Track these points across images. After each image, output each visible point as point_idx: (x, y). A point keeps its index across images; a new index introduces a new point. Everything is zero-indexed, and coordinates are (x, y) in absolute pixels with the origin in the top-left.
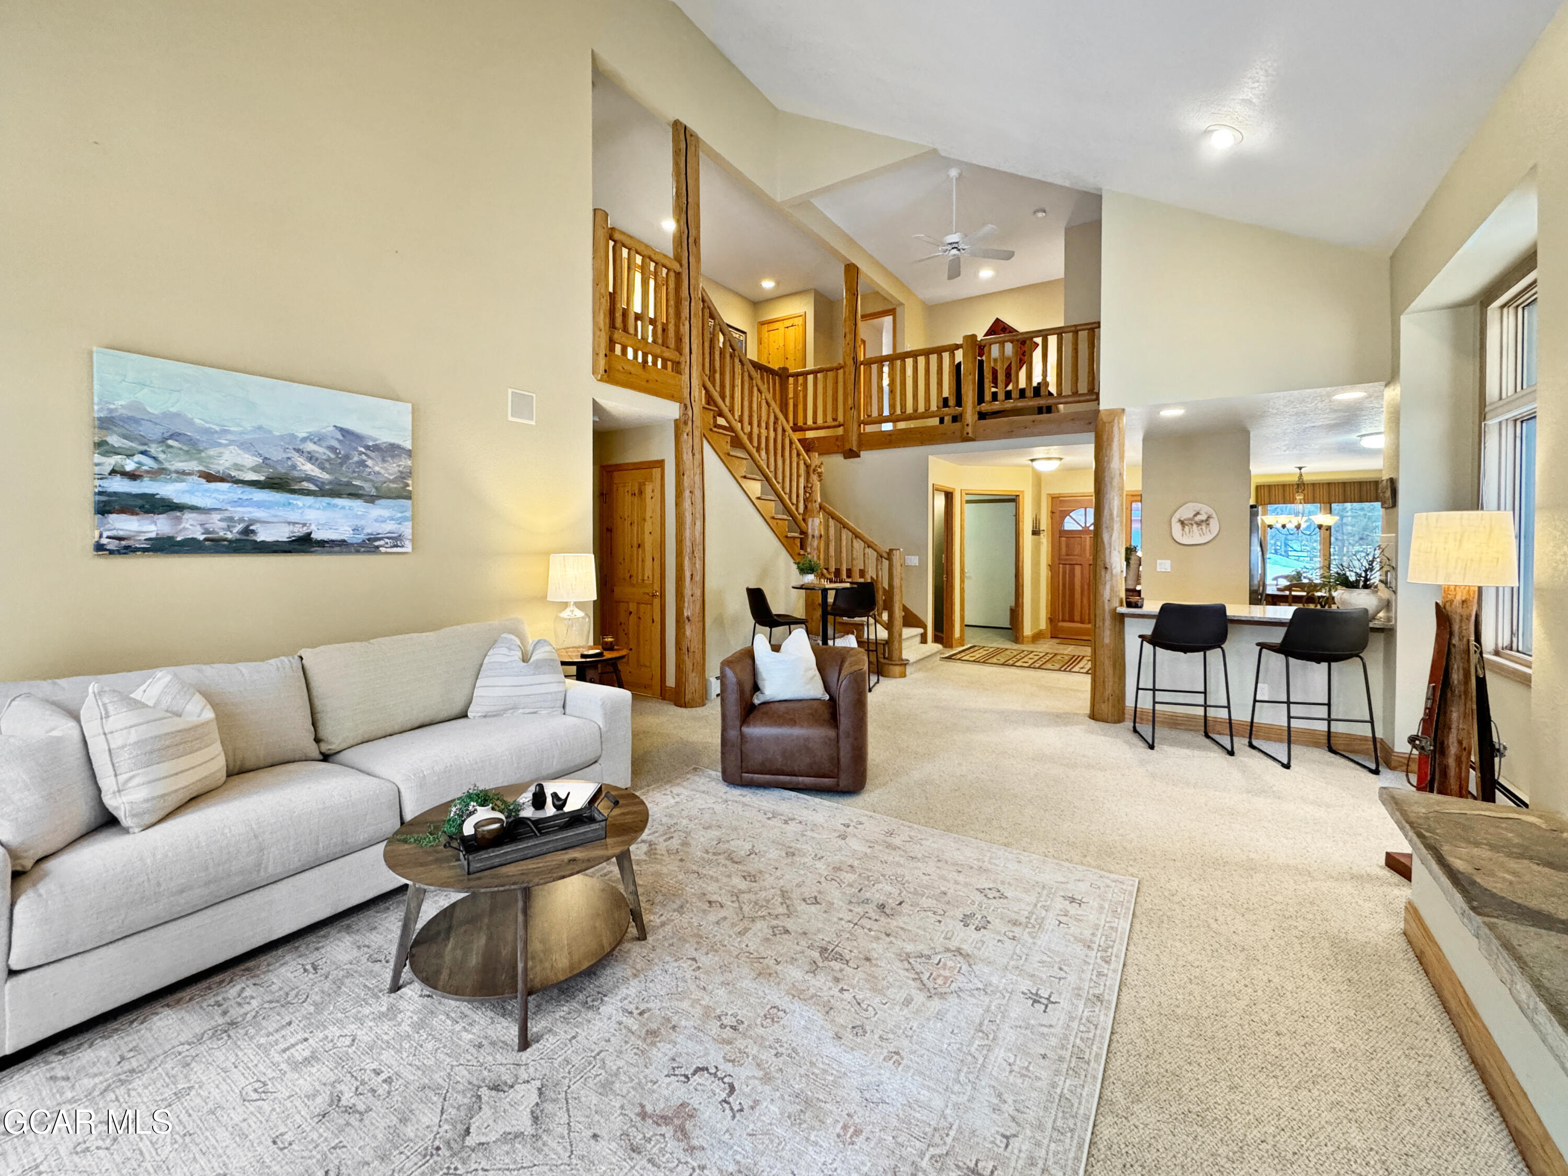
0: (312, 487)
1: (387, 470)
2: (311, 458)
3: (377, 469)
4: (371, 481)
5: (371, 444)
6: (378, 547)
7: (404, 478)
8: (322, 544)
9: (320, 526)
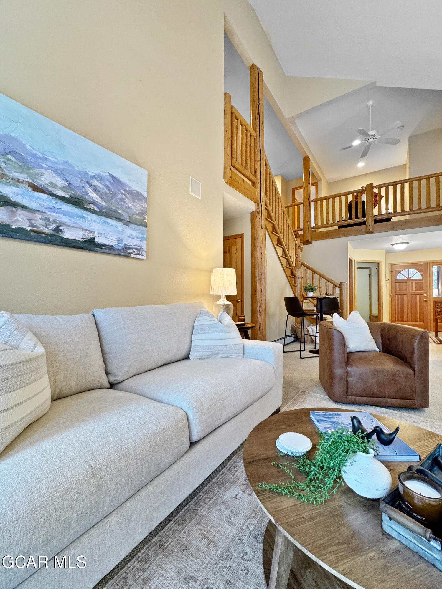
0: (96, 209)
1: (135, 207)
2: (95, 190)
3: (130, 205)
4: (127, 212)
5: (127, 189)
6: (130, 253)
7: (143, 214)
8: (101, 246)
9: (101, 234)
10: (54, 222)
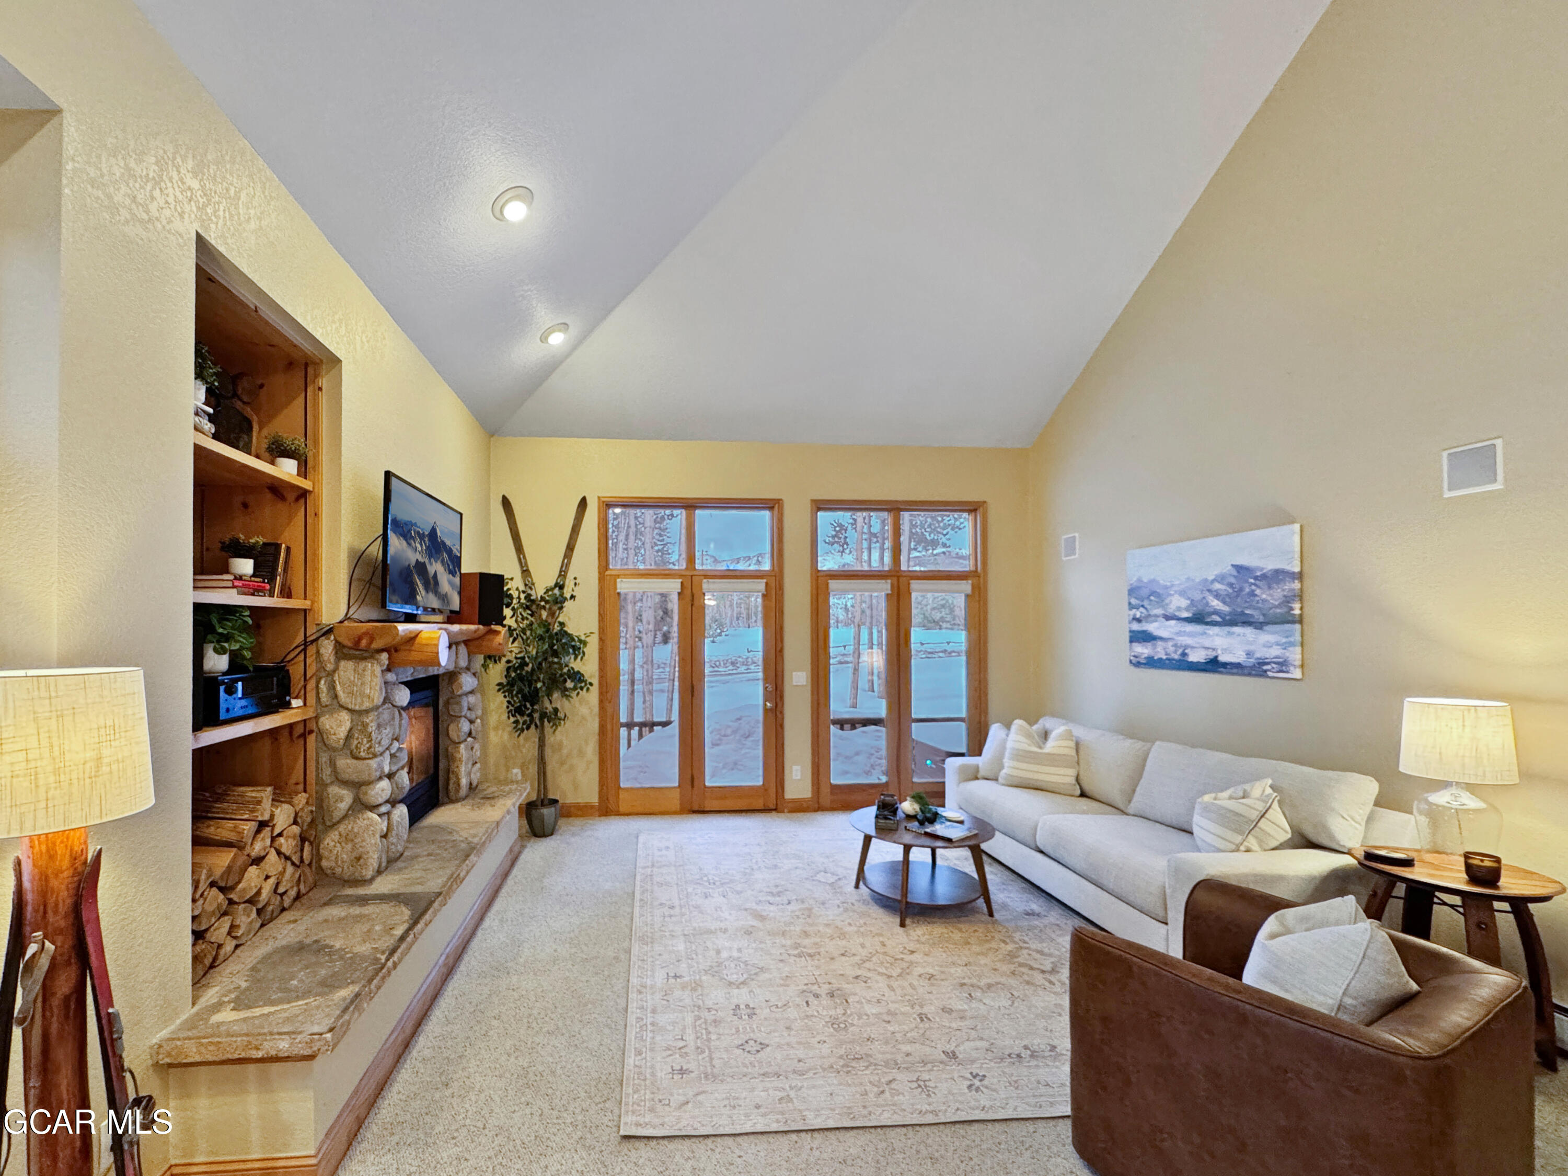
0: (1218, 619)
1: (1271, 597)
2: (1217, 596)
3: (1264, 596)
4: (1260, 609)
5: (1258, 574)
7: (1288, 602)
8: (1225, 665)
9: (1225, 650)
10: (1181, 646)
